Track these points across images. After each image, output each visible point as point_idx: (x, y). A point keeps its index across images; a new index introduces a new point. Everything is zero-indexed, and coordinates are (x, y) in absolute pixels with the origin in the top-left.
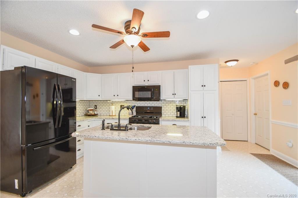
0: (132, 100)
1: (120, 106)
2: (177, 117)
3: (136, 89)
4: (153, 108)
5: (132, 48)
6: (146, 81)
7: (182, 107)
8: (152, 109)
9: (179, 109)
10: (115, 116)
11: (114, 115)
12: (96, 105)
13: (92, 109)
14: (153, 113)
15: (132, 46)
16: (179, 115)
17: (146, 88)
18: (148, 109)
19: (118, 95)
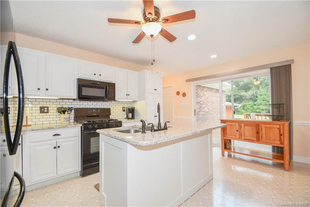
1: (38, 109)
3: (82, 84)
4: (100, 111)
5: (152, 37)
14: (99, 116)
15: (152, 36)
16: (131, 117)
17: (98, 84)
18: (94, 111)
19: (47, 90)
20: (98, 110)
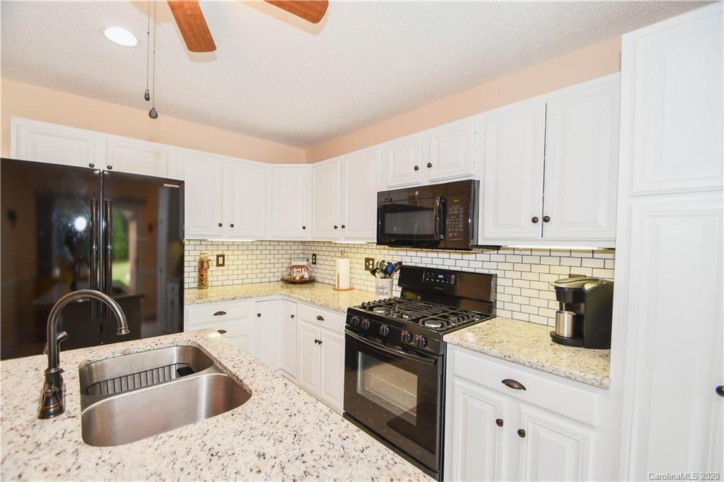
0: (376, 241)
1: (364, 261)
2: (557, 339)
6: (423, 167)
7: (588, 287)
8: (452, 282)
9: (570, 299)
10: (351, 289)
11: (347, 287)
12: (315, 253)
13: (305, 263)
16: (566, 331)
18: (441, 279)
19: (343, 227)
20: (450, 278)
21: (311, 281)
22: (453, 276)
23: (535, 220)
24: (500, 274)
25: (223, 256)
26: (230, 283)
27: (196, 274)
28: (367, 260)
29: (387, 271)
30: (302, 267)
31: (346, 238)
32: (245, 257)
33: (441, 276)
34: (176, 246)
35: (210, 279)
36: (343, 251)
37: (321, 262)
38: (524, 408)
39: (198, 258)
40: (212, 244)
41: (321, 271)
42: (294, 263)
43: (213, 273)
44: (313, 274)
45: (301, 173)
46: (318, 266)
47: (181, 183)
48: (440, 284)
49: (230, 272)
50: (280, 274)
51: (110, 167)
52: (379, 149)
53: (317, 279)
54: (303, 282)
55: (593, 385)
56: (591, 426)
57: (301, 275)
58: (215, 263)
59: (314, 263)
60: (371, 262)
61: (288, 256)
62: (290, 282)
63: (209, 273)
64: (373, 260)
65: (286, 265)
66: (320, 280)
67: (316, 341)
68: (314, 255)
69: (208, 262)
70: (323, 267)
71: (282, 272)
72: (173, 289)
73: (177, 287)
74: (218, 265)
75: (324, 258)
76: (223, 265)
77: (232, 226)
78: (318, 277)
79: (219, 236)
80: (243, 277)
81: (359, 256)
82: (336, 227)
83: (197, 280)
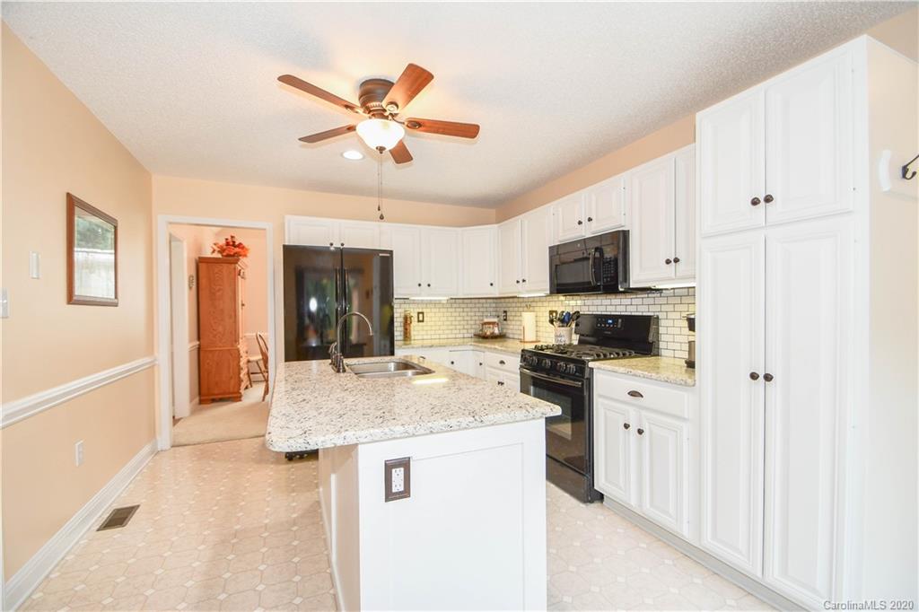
0: (550, 292)
1: (548, 315)
2: (689, 364)
4: (622, 324)
6: (585, 221)
8: (619, 326)
10: (537, 342)
11: (533, 339)
12: (506, 309)
13: (496, 320)
15: (381, 149)
18: (610, 324)
19: (524, 281)
20: (617, 322)
21: (502, 337)
22: (620, 321)
23: (668, 262)
24: (661, 316)
25: (423, 313)
26: (429, 337)
27: (402, 329)
28: (551, 312)
29: (565, 320)
30: (493, 323)
31: (528, 292)
32: (442, 314)
33: (610, 321)
34: (387, 308)
35: (412, 333)
36: (529, 304)
37: (511, 318)
38: (644, 413)
39: (403, 315)
40: (414, 302)
41: (511, 327)
42: (486, 320)
43: (415, 327)
44: (505, 331)
45: (487, 234)
46: (509, 322)
47: (391, 252)
48: (609, 329)
49: (429, 328)
50: (473, 331)
51: (342, 245)
52: (551, 207)
53: (507, 335)
54: (494, 337)
55: (681, 384)
56: (684, 419)
57: (492, 331)
58: (416, 320)
59: (505, 320)
60: (554, 314)
61: (480, 314)
62: (483, 337)
63: (412, 329)
64: (556, 312)
65: (478, 322)
66: (511, 336)
67: (499, 383)
68: (505, 312)
69: (410, 318)
70: (514, 323)
71: (476, 329)
72: (385, 346)
73: (388, 343)
74: (419, 321)
75: (513, 314)
76: (423, 321)
77: (429, 285)
78: (509, 332)
79: (419, 295)
80: (441, 332)
81: (543, 309)
82: (518, 282)
83: (402, 333)
